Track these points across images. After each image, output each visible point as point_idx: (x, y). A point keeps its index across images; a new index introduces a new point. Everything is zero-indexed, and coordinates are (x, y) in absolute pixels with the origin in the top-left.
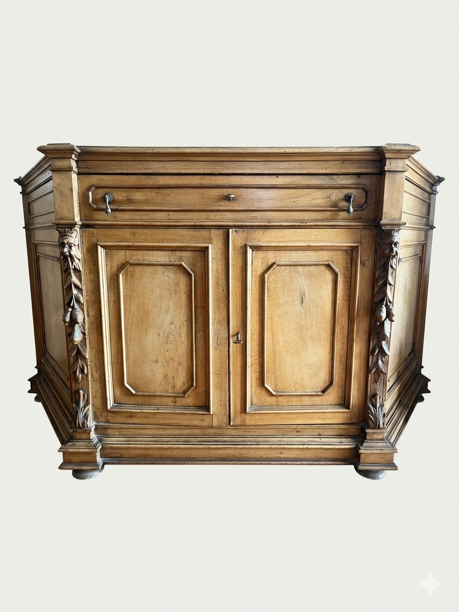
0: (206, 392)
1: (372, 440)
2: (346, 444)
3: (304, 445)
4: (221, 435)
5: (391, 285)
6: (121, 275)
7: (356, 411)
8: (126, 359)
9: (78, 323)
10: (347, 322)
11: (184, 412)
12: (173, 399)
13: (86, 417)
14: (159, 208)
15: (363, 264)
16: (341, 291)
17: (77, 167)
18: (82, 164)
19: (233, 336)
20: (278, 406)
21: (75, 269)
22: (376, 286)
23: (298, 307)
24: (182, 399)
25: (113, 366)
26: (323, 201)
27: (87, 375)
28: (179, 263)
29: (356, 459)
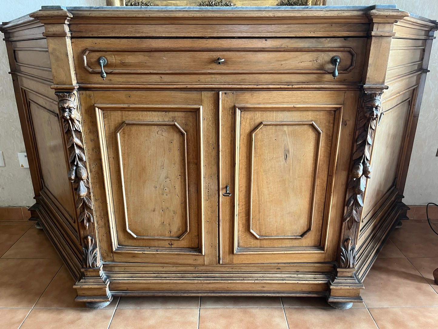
0: (198, 235)
1: (342, 277)
2: (320, 280)
3: (283, 280)
4: (212, 272)
5: (369, 144)
6: (118, 134)
7: (330, 252)
8: (127, 208)
9: (83, 180)
10: (326, 176)
11: (180, 253)
12: (169, 242)
13: (95, 258)
14: (152, 71)
15: (345, 124)
16: (323, 149)
17: (70, 31)
18: (74, 28)
19: (222, 189)
20: (262, 248)
21: (76, 131)
22: (355, 145)
23: (283, 162)
24: (177, 241)
25: (116, 215)
26: (310, 64)
27: (93, 223)
28: (172, 123)
29: (328, 292)
